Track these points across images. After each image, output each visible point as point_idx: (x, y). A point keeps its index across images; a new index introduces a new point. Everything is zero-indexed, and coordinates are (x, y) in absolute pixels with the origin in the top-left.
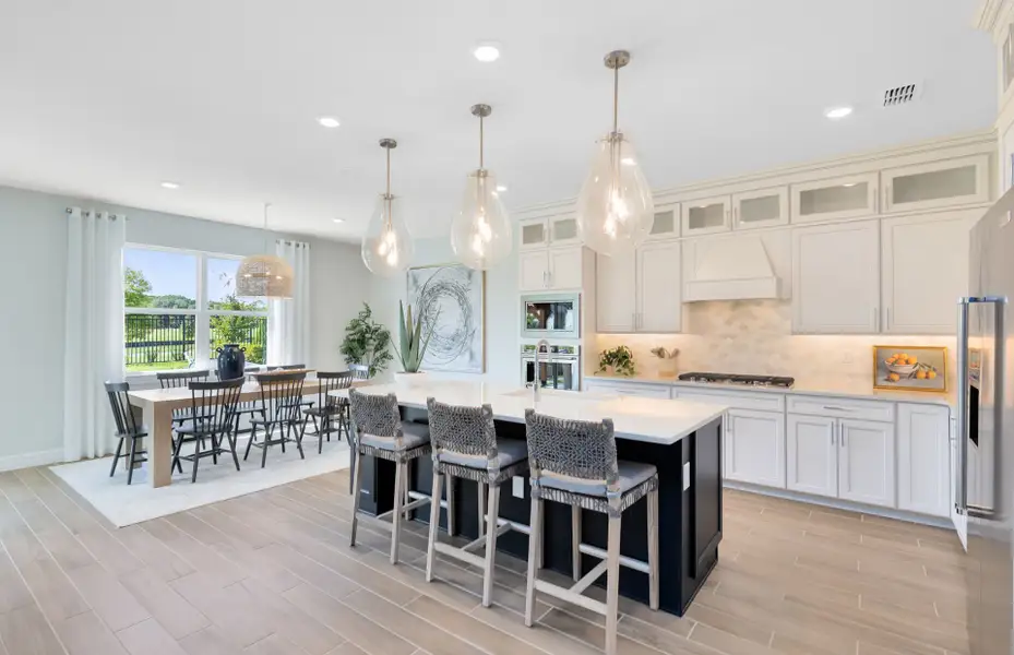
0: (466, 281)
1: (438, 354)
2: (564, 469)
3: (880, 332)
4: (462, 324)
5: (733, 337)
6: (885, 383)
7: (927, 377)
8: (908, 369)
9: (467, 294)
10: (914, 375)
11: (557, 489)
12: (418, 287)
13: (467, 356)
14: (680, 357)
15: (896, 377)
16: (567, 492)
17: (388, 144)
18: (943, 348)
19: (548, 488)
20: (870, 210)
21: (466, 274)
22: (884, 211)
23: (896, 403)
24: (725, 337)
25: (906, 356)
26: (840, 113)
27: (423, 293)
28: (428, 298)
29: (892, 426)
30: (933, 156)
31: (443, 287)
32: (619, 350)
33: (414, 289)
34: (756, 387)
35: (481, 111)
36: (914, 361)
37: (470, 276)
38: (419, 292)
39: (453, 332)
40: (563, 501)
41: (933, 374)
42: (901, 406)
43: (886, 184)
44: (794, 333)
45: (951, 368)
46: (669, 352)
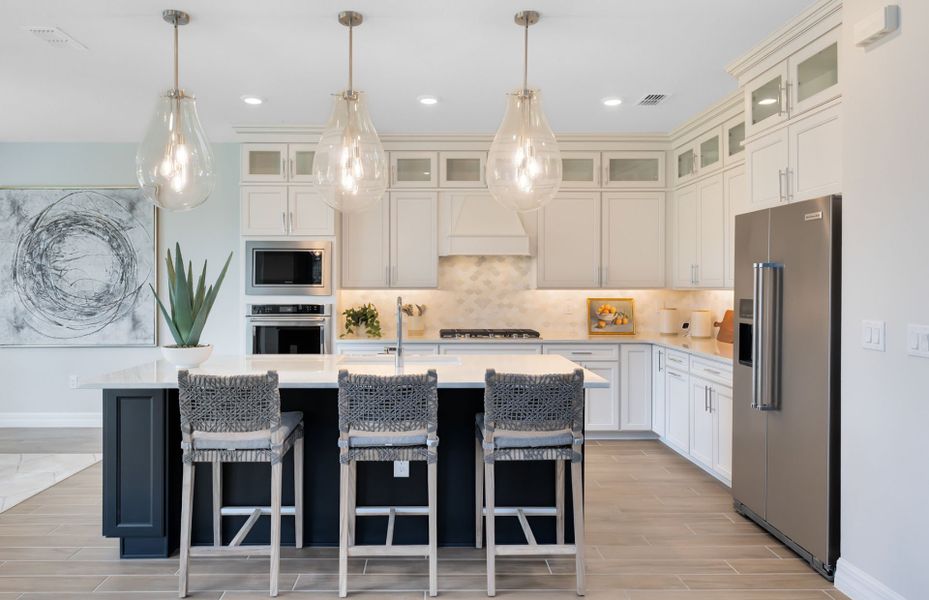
0: (125, 216)
1: (66, 323)
2: (532, 425)
3: (601, 286)
4: (117, 277)
5: (479, 292)
6: (597, 330)
7: (622, 323)
8: (610, 317)
9: (128, 234)
10: (614, 322)
11: (515, 448)
12: (22, 219)
13: (126, 323)
14: (428, 313)
15: (603, 324)
16: (530, 447)
17: (177, 18)
18: (631, 299)
19: (505, 449)
20: (594, 183)
21: (125, 204)
22: (604, 185)
23: (620, 344)
24: (469, 292)
25: (608, 306)
26: (613, 103)
27: (33, 228)
28: (44, 236)
29: (617, 363)
30: (630, 146)
31: (76, 221)
32: (365, 309)
33: (14, 220)
34: (490, 339)
35: (351, 19)
36: (614, 310)
37: (132, 207)
38: (25, 228)
39: (98, 288)
40: (522, 458)
41: (626, 321)
42: (623, 347)
43: (606, 164)
44: (539, 288)
45: (637, 315)
46: (415, 310)
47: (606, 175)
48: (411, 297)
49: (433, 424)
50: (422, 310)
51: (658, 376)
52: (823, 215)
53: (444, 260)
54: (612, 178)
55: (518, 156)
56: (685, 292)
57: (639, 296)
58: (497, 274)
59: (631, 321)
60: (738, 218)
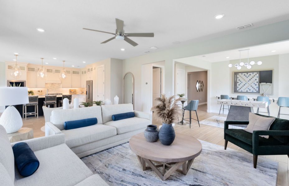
3: (71, 88)
6: (71, 93)
8: (73, 92)
22: (72, 75)
25: (73, 90)
26: (73, 66)
32: (31, 91)
43: (72, 72)
44: (62, 88)
45: (77, 92)
46: (40, 91)
47: (72, 73)
48: (40, 89)
49: (56, 100)
50: (42, 91)
51: (79, 98)
52: (91, 82)
53: (46, 84)
54: (73, 73)
55: (63, 75)
56: (83, 88)
57: (77, 89)
58: (55, 86)
59: (76, 92)
60: (87, 81)
